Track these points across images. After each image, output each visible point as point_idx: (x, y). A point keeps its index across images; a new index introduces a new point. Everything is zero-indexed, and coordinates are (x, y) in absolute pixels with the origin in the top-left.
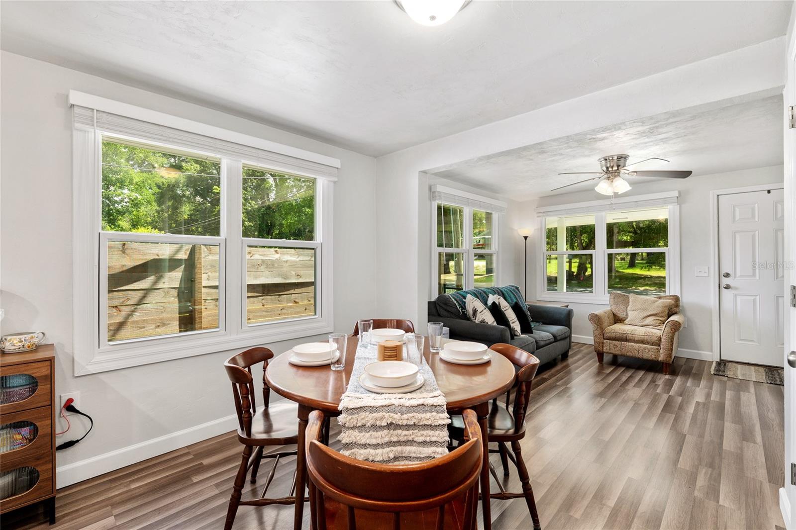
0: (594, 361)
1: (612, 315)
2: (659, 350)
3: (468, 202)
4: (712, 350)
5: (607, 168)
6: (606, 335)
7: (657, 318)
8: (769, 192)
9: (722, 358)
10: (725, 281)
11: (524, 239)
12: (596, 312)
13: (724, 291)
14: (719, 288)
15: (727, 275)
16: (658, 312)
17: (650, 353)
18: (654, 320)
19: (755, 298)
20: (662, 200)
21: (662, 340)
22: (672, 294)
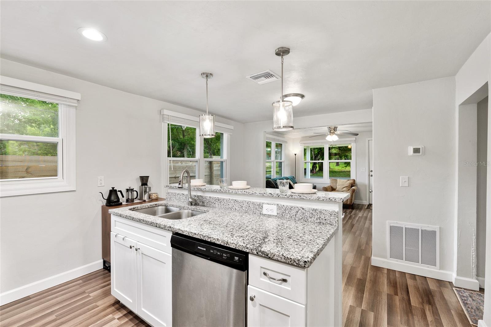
1: (331, 188)
2: (348, 200)
3: (274, 140)
4: (366, 201)
5: (330, 131)
9: (369, 203)
11: (295, 155)
12: (325, 186)
14: (369, 176)
15: (372, 171)
16: (348, 186)
18: (346, 189)
20: (350, 141)
22: (353, 179)
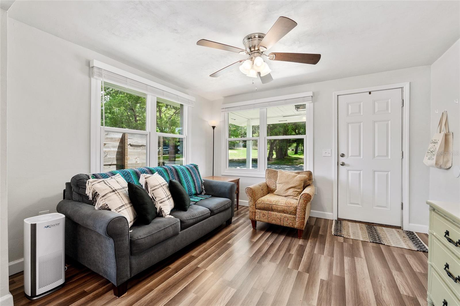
0: (250, 227)
1: (266, 187)
2: (295, 218)
4: (332, 211)
5: (250, 48)
6: (257, 206)
7: (296, 190)
8: (370, 93)
9: (338, 217)
10: (342, 160)
11: (212, 128)
12: (251, 186)
13: (340, 167)
14: (338, 165)
15: (343, 155)
16: (296, 185)
17: (289, 221)
18: (294, 191)
19: (360, 172)
20: (302, 98)
21: (298, 210)
22: (307, 170)
